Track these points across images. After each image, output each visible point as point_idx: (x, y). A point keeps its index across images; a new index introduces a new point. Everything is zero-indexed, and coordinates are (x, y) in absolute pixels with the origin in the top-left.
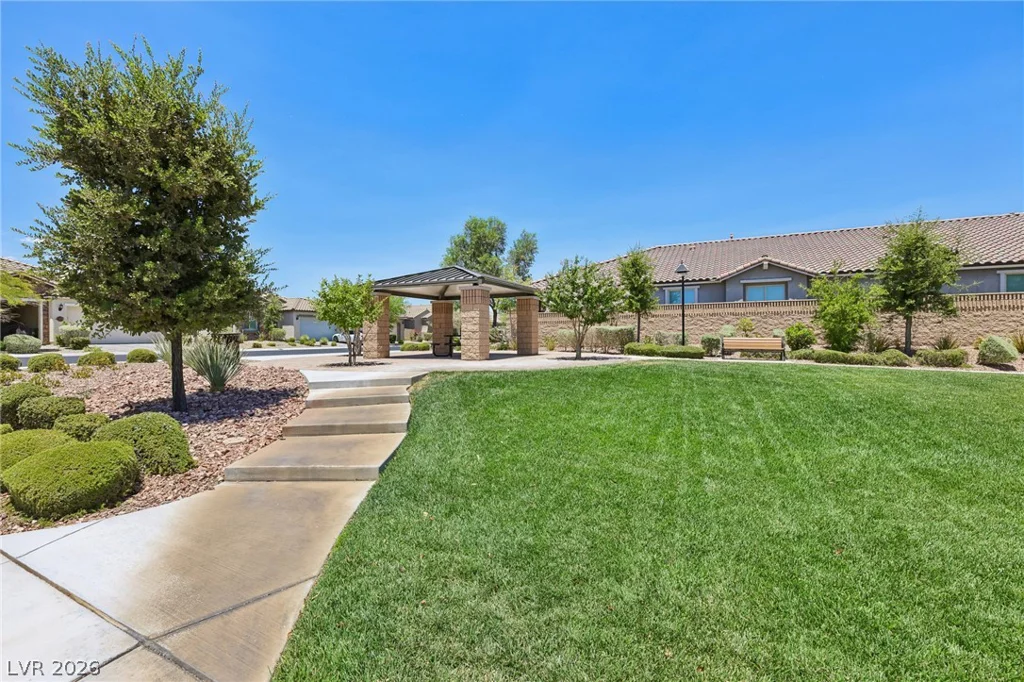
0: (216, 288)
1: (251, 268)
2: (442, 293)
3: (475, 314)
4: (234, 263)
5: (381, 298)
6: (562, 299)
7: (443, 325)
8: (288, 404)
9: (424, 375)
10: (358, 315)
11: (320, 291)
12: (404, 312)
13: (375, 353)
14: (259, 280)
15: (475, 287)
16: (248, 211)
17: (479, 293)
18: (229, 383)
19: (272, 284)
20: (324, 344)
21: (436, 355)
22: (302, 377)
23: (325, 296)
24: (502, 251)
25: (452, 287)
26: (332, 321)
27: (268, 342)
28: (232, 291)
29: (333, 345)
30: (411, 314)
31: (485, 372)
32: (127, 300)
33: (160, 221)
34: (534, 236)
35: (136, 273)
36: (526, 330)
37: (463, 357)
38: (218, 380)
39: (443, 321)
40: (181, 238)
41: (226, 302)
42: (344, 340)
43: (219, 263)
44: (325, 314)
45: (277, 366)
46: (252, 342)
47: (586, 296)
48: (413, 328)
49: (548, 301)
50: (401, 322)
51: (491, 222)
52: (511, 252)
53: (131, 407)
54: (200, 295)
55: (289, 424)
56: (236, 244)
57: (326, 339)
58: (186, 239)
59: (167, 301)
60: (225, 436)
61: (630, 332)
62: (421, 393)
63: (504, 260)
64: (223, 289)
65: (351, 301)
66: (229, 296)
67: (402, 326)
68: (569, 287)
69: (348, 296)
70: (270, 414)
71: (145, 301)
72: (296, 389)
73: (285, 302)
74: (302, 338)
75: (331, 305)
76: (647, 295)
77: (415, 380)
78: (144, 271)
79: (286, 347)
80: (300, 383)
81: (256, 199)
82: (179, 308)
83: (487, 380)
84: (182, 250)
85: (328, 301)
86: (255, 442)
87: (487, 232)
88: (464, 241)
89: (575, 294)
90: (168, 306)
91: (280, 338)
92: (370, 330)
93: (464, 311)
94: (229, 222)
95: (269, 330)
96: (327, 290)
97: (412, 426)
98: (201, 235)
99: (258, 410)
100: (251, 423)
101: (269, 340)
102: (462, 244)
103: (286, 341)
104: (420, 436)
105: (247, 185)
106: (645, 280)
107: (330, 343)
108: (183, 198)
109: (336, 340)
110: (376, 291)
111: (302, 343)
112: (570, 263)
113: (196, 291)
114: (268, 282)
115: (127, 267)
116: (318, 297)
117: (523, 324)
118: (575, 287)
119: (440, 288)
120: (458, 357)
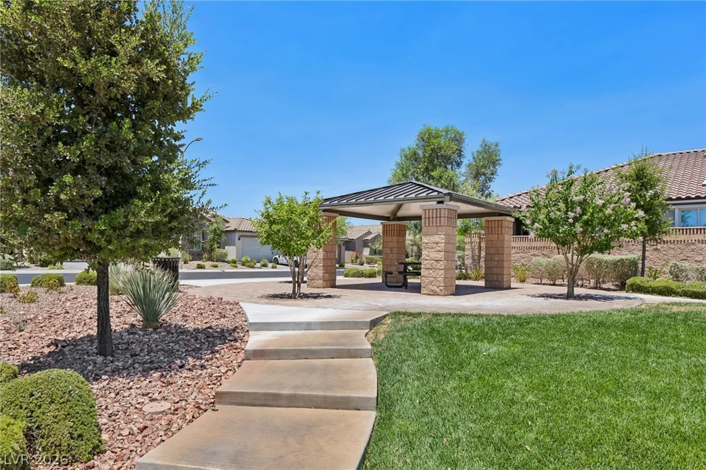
0: (143, 207)
1: (186, 183)
2: (395, 213)
3: (440, 238)
4: (166, 176)
5: (329, 219)
6: (551, 221)
7: (395, 250)
8: (225, 352)
9: (385, 317)
10: (304, 238)
11: (263, 210)
12: (344, 233)
13: (321, 282)
14: (196, 198)
15: (440, 206)
16: (185, 115)
17: (444, 213)
18: (164, 317)
19: (209, 202)
20: (265, 266)
21: (388, 286)
22: (241, 313)
23: (268, 217)
24: (459, 165)
25: (406, 206)
26: (276, 245)
27: (210, 263)
28: (163, 211)
29: (273, 267)
30: (353, 235)
31: (461, 315)
32: (43, 223)
33: (84, 126)
34: (497, 145)
35: (53, 190)
36: (496, 258)
37: (423, 290)
38: (151, 315)
39: (395, 245)
40: (107, 146)
41: (156, 225)
42: (285, 262)
43: (149, 177)
44: (267, 237)
45: (216, 295)
46: (196, 263)
47: (585, 217)
48: (354, 251)
49: (533, 223)
50: (341, 244)
51: (447, 132)
52: (469, 165)
53: (57, 346)
54: (126, 217)
55: (225, 387)
56: (171, 154)
57: (266, 261)
58: (112, 147)
59: (88, 223)
60: (146, 399)
61: (634, 263)
62: (385, 344)
63: (461, 174)
64: (152, 208)
65: (297, 223)
66: (158, 218)
67: (343, 248)
68: (562, 205)
69: (294, 217)
70: (203, 367)
71: (63, 224)
72: (234, 330)
73: (228, 222)
74: (244, 259)
75: (275, 228)
76: (658, 215)
77: (374, 323)
78: (63, 187)
79: (228, 269)
80: (239, 321)
81: (193, 98)
82: (102, 233)
83: (468, 328)
84: (107, 161)
85: (272, 223)
86: (181, 412)
87: (442, 143)
88: (415, 154)
89: (571, 214)
90: (90, 230)
91: (222, 259)
92: (315, 255)
93: (426, 235)
94: (163, 129)
95: (212, 250)
96: (271, 210)
97: (384, 403)
98: (128, 142)
99: (190, 359)
100: (180, 378)
101: (213, 261)
102: (414, 157)
103: (228, 262)
104: (398, 424)
105: (183, 82)
106: (656, 196)
107: (270, 265)
108: (111, 99)
109: (276, 261)
110: (324, 211)
111: (243, 264)
112: (560, 176)
113: (120, 211)
114: (204, 200)
115: (45, 183)
116: (260, 217)
117: (493, 251)
118: (570, 206)
119: (392, 207)
120: (417, 289)
